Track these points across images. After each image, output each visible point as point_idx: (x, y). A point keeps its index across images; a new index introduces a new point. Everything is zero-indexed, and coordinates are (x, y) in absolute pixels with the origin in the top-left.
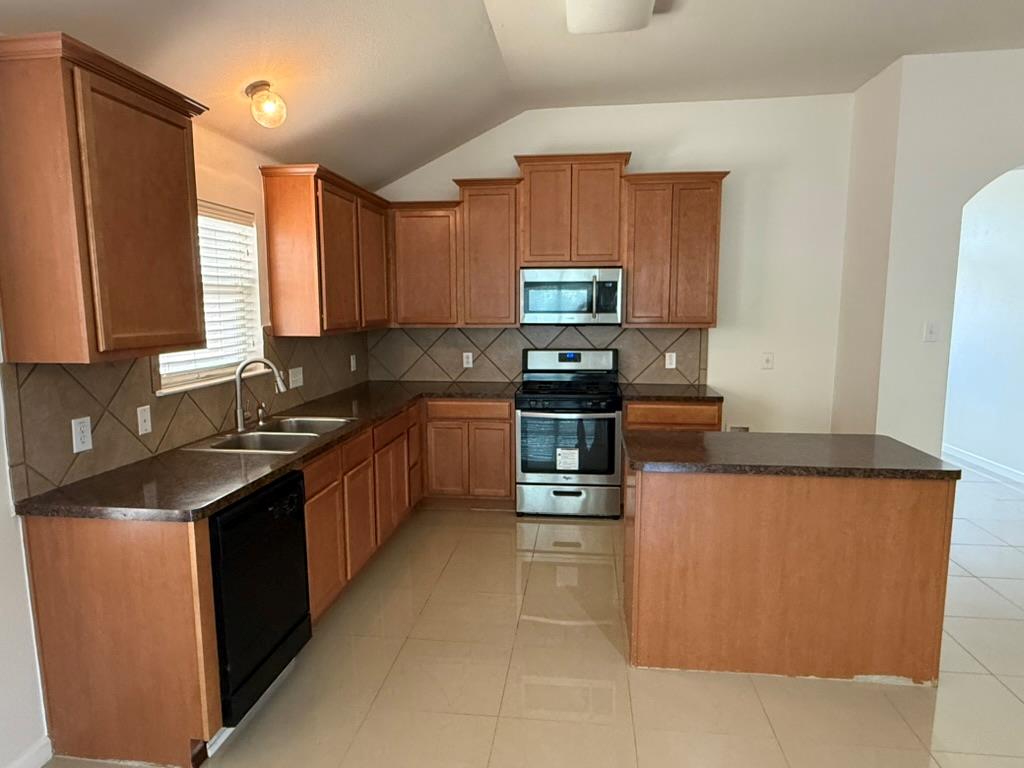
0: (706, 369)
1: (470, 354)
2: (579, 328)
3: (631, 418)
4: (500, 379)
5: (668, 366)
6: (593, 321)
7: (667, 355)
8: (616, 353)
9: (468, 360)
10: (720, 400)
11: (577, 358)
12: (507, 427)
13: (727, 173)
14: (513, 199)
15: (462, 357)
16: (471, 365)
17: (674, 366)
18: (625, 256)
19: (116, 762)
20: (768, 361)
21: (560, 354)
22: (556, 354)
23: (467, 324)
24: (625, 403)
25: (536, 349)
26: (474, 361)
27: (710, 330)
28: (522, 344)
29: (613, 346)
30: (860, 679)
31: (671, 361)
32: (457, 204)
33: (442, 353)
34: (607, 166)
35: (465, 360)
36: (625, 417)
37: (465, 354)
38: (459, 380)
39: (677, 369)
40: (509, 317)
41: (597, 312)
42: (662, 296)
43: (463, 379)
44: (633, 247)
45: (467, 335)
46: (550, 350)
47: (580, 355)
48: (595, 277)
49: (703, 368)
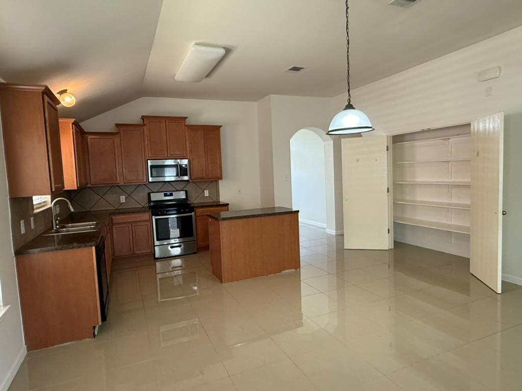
0: (219, 196)
1: (124, 197)
2: (172, 183)
3: (197, 214)
4: (138, 206)
5: (206, 195)
6: (179, 179)
7: (205, 191)
8: (186, 192)
9: (123, 199)
10: (228, 204)
11: (171, 195)
12: (149, 223)
13: (221, 126)
14: (142, 132)
15: (120, 198)
16: (124, 201)
17: (208, 195)
18: (188, 155)
19: (59, 346)
20: (239, 191)
21: (164, 194)
22: (163, 194)
23: (124, 183)
24: (195, 209)
25: (153, 192)
26: (125, 200)
27: (219, 181)
28: (147, 191)
29: (184, 189)
30: (283, 272)
31: (207, 193)
32: (117, 133)
33: (110, 197)
34: (179, 121)
35: (121, 199)
36: (195, 214)
37: (121, 197)
38: (119, 208)
39: (209, 196)
40: (143, 179)
41: (180, 176)
42: (203, 169)
43: (121, 207)
44: (191, 151)
45: (121, 188)
46: (160, 192)
47: (172, 193)
48: (178, 163)
49: (218, 195)
